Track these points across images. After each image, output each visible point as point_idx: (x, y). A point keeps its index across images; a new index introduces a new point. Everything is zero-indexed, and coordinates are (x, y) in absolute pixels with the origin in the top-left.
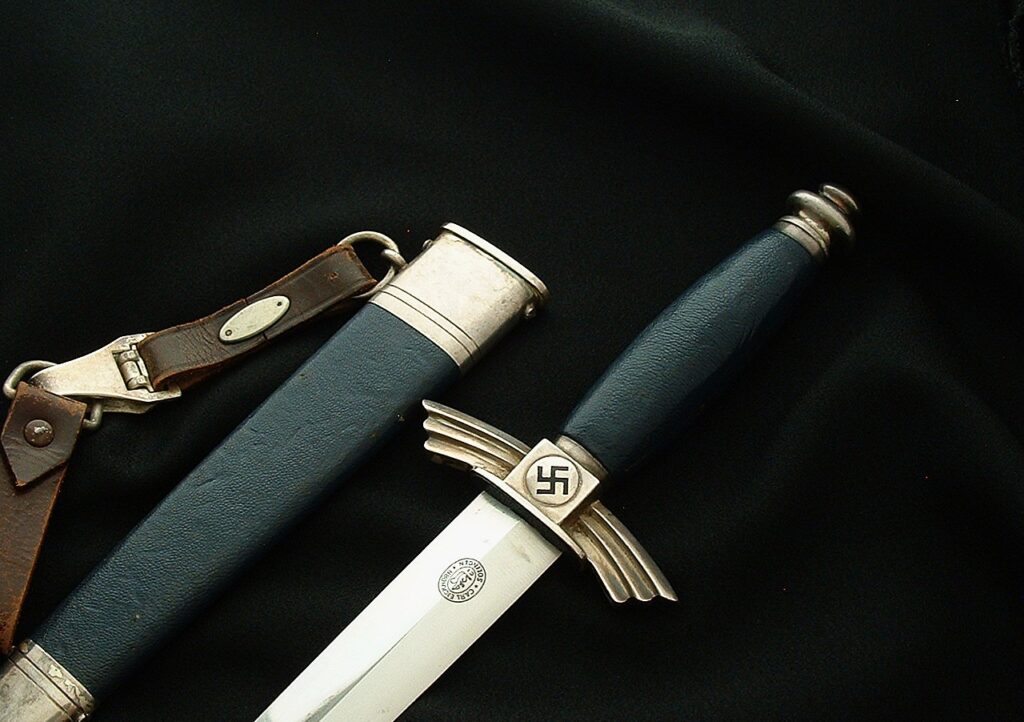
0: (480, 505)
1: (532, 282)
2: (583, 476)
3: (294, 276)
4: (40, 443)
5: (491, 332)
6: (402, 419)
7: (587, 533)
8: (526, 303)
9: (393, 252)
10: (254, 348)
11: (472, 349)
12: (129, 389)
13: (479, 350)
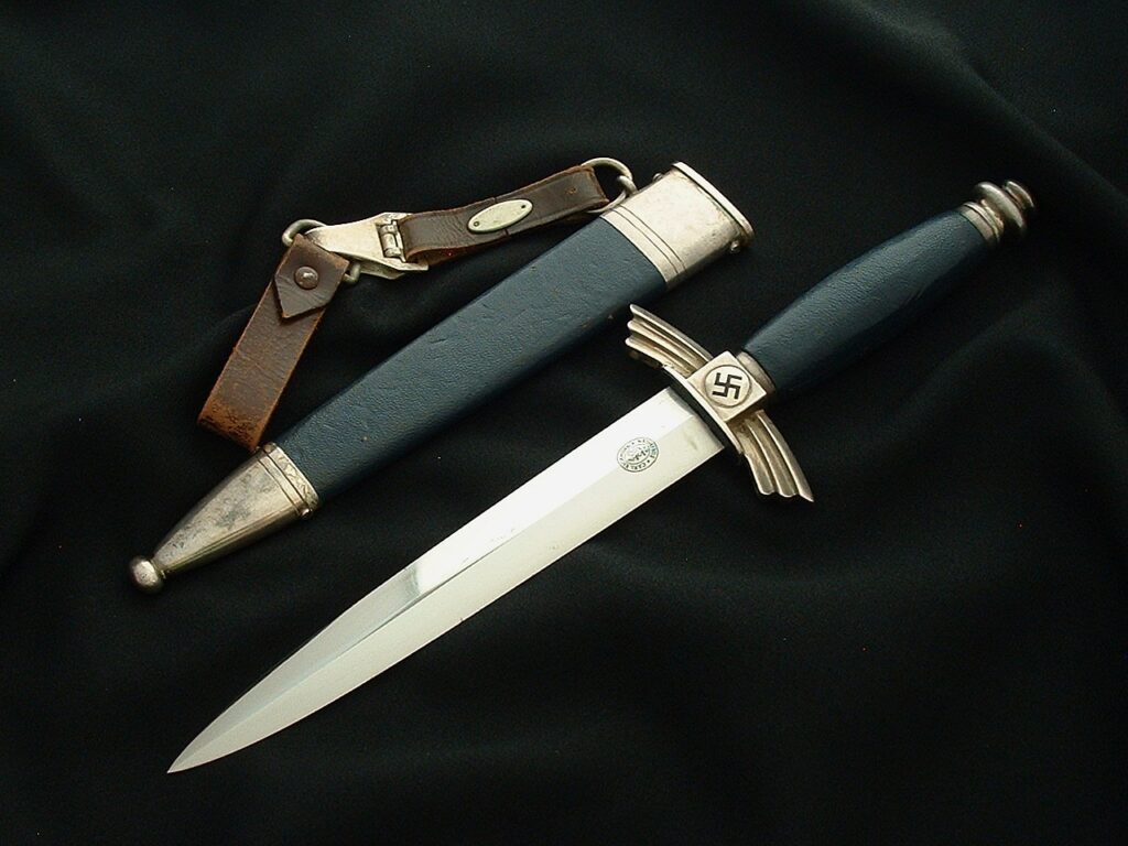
0: (663, 398)
1: (741, 223)
2: (753, 387)
3: (539, 185)
4: (307, 287)
5: (699, 259)
6: (611, 317)
7: (749, 434)
8: (735, 239)
9: (627, 178)
10: (496, 240)
11: (681, 270)
12: (385, 256)
13: (686, 272)
